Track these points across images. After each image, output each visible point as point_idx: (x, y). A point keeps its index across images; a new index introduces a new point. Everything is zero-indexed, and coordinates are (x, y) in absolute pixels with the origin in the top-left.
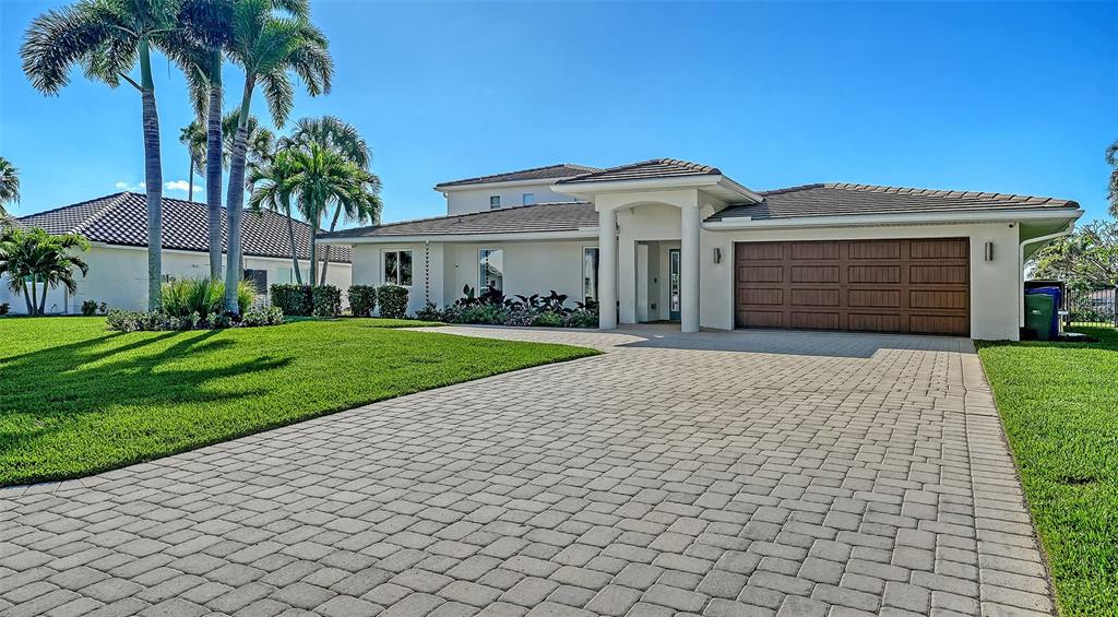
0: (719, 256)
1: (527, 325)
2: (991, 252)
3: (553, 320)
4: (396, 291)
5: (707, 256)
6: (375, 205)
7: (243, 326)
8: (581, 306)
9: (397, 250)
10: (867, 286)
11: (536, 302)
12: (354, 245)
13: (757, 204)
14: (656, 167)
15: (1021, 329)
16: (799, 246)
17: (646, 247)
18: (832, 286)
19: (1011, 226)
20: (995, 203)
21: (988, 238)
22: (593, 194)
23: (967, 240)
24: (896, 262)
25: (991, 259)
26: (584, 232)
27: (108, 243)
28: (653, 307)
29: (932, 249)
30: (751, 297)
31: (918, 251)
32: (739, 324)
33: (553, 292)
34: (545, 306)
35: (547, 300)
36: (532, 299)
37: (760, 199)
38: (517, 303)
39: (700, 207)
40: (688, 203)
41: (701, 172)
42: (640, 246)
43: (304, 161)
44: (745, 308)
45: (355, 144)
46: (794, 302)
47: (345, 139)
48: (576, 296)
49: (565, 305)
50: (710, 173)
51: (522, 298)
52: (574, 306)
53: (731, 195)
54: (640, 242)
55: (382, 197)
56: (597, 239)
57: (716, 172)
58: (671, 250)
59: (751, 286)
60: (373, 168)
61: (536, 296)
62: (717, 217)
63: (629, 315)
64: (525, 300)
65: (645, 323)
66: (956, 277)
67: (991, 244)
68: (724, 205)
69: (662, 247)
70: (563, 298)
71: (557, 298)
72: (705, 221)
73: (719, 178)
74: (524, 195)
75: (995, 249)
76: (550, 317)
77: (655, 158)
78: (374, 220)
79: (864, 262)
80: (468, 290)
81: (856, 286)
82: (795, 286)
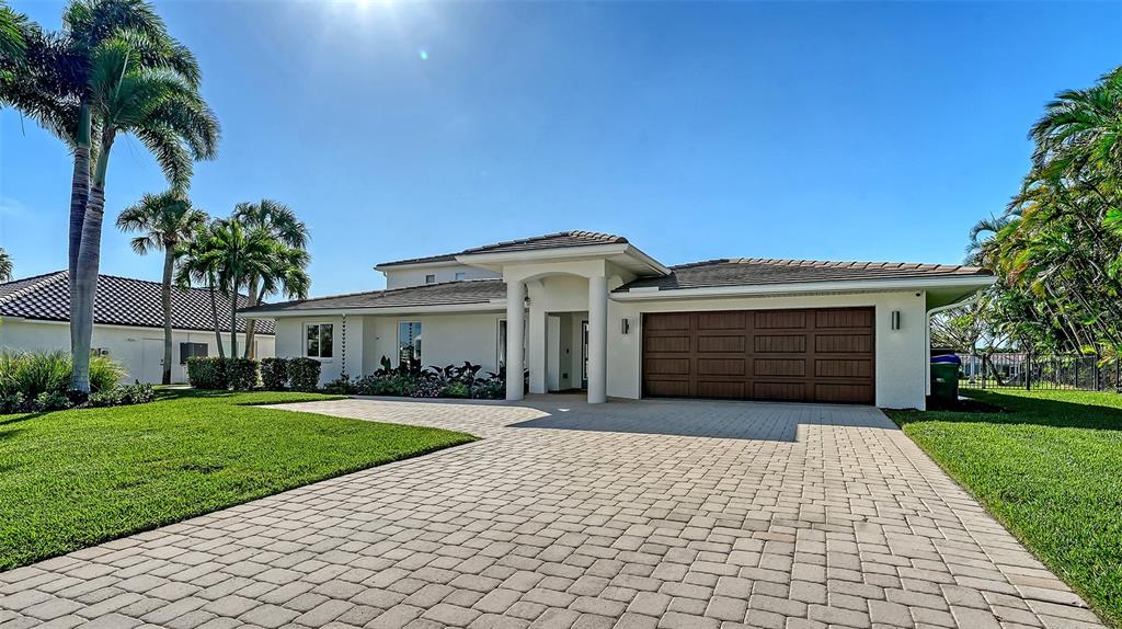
0: (627, 327)
1: (434, 397)
2: (898, 320)
3: (461, 391)
4: (306, 363)
5: (615, 327)
6: (303, 280)
7: (88, 407)
8: (494, 376)
9: (319, 323)
10: (773, 356)
11: (451, 372)
12: (278, 318)
13: (666, 276)
14: (566, 239)
15: (927, 397)
16: (706, 316)
17: (558, 319)
18: (738, 355)
19: (918, 295)
20: (901, 273)
21: (895, 306)
22: (501, 264)
23: (872, 309)
24: (801, 332)
25: (898, 328)
26: (495, 304)
27: (27, 318)
28: (565, 376)
29: (837, 320)
30: (658, 367)
31: (824, 321)
32: (647, 392)
33: (468, 363)
34: (458, 376)
35: (461, 371)
36: (447, 369)
37: (669, 272)
38: (432, 374)
39: (608, 277)
40: (596, 273)
41: (608, 241)
42: (550, 318)
43: (224, 237)
44: (652, 377)
45: (294, 227)
46: (701, 372)
47: (283, 220)
48: (489, 366)
49: (477, 375)
50: (617, 242)
51: (437, 369)
52: (486, 377)
53: (640, 266)
54: (550, 314)
56: (505, 311)
57: (622, 241)
58: (582, 322)
59: (658, 356)
60: (309, 248)
61: (452, 367)
62: (625, 288)
63: (538, 384)
64: (440, 370)
65: (555, 392)
66: (860, 345)
67: (898, 313)
68: (632, 278)
69: (575, 319)
70: (477, 368)
71: (471, 368)
72: (612, 292)
73: (625, 246)
74: (456, 274)
75: (901, 317)
76: (458, 388)
77: (564, 230)
78: (300, 295)
79: (770, 332)
80: (385, 362)
81: (761, 355)
82: (702, 356)
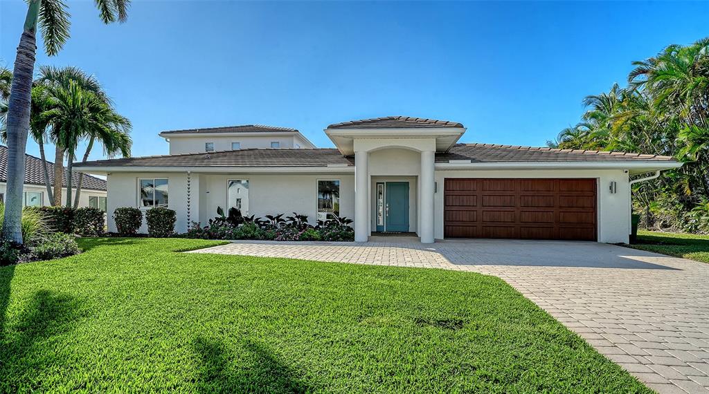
1: (295, 240)
6: (126, 141)
9: (152, 178)
10: (533, 209)
11: (282, 220)
15: (630, 236)
16: (488, 182)
18: (510, 209)
19: (626, 172)
21: (611, 179)
23: (594, 180)
24: (550, 193)
25: (616, 192)
30: (454, 217)
31: (565, 187)
32: (448, 235)
33: (295, 214)
34: (294, 223)
36: (278, 218)
38: (267, 222)
44: (451, 224)
46: (484, 220)
50: (456, 127)
55: (132, 136)
58: (377, 183)
59: (454, 208)
66: (587, 203)
67: (615, 183)
74: (233, 143)
77: (390, 116)
78: (125, 153)
79: (531, 193)
80: (220, 211)
81: (525, 209)
82: (485, 209)
